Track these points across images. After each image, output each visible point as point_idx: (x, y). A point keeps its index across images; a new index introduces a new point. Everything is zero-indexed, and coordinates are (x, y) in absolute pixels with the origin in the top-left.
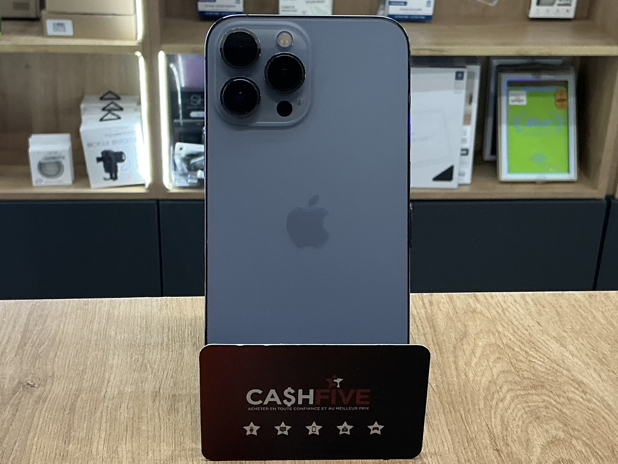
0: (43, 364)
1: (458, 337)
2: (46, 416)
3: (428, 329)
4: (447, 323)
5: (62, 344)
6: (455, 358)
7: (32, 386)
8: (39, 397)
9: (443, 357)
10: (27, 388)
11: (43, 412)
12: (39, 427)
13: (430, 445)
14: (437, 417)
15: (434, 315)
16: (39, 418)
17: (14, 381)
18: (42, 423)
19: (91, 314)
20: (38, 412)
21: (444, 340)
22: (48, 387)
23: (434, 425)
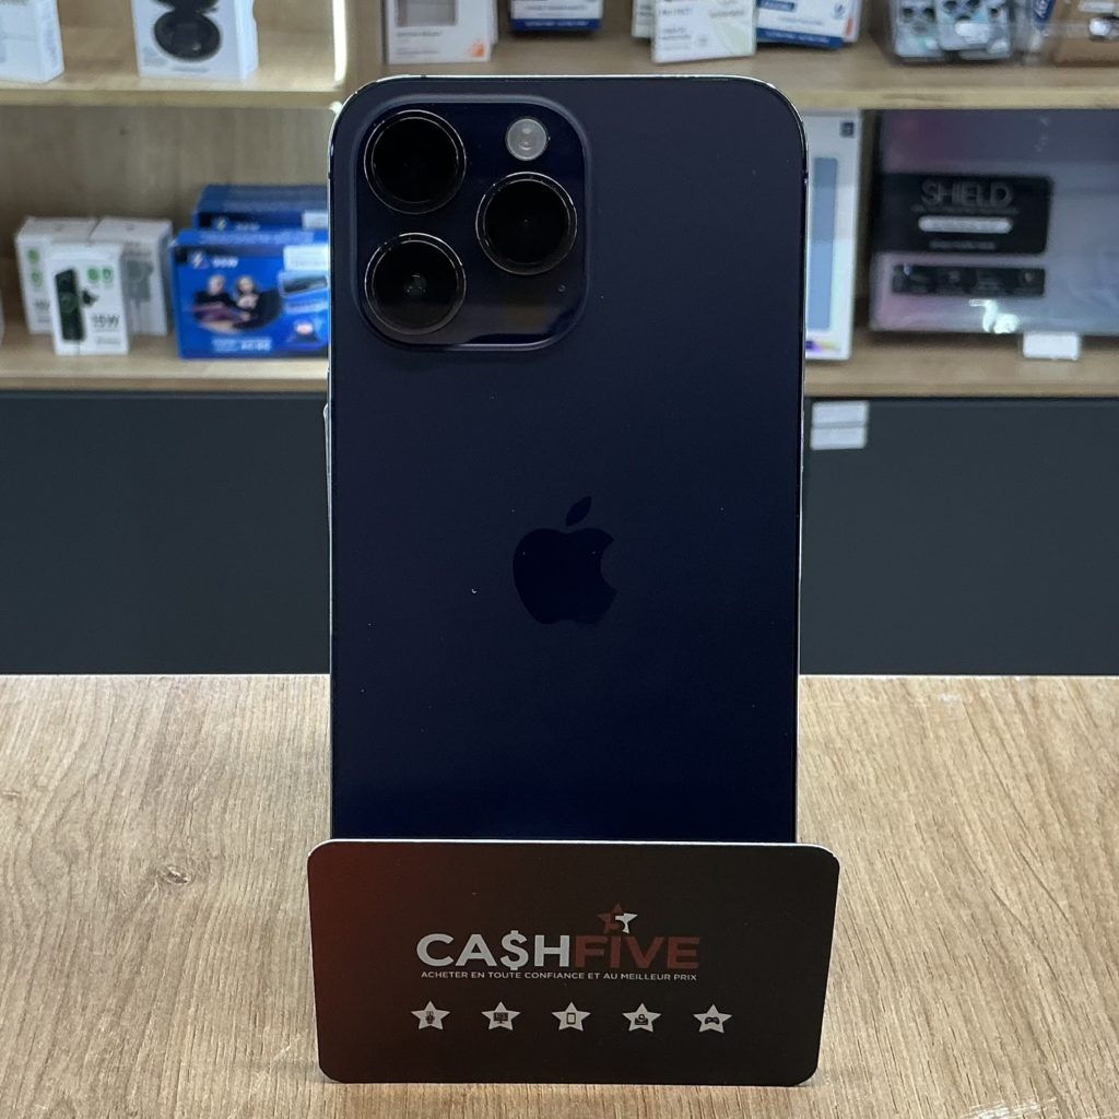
0: (200, 828)
1: (1106, 784)
3: (1035, 762)
4: (1075, 748)
5: (237, 781)
6: (1105, 838)
7: (180, 880)
8: (196, 908)
9: (1077, 835)
10: (168, 883)
11: (204, 946)
12: (198, 979)
13: (1071, 1055)
14: (1081, 987)
15: (1044, 731)
16: (197, 958)
17: (140, 866)
18: (205, 971)
19: (295, 712)
21: (1074, 792)
22: (212, 884)
23: (1075, 1004)
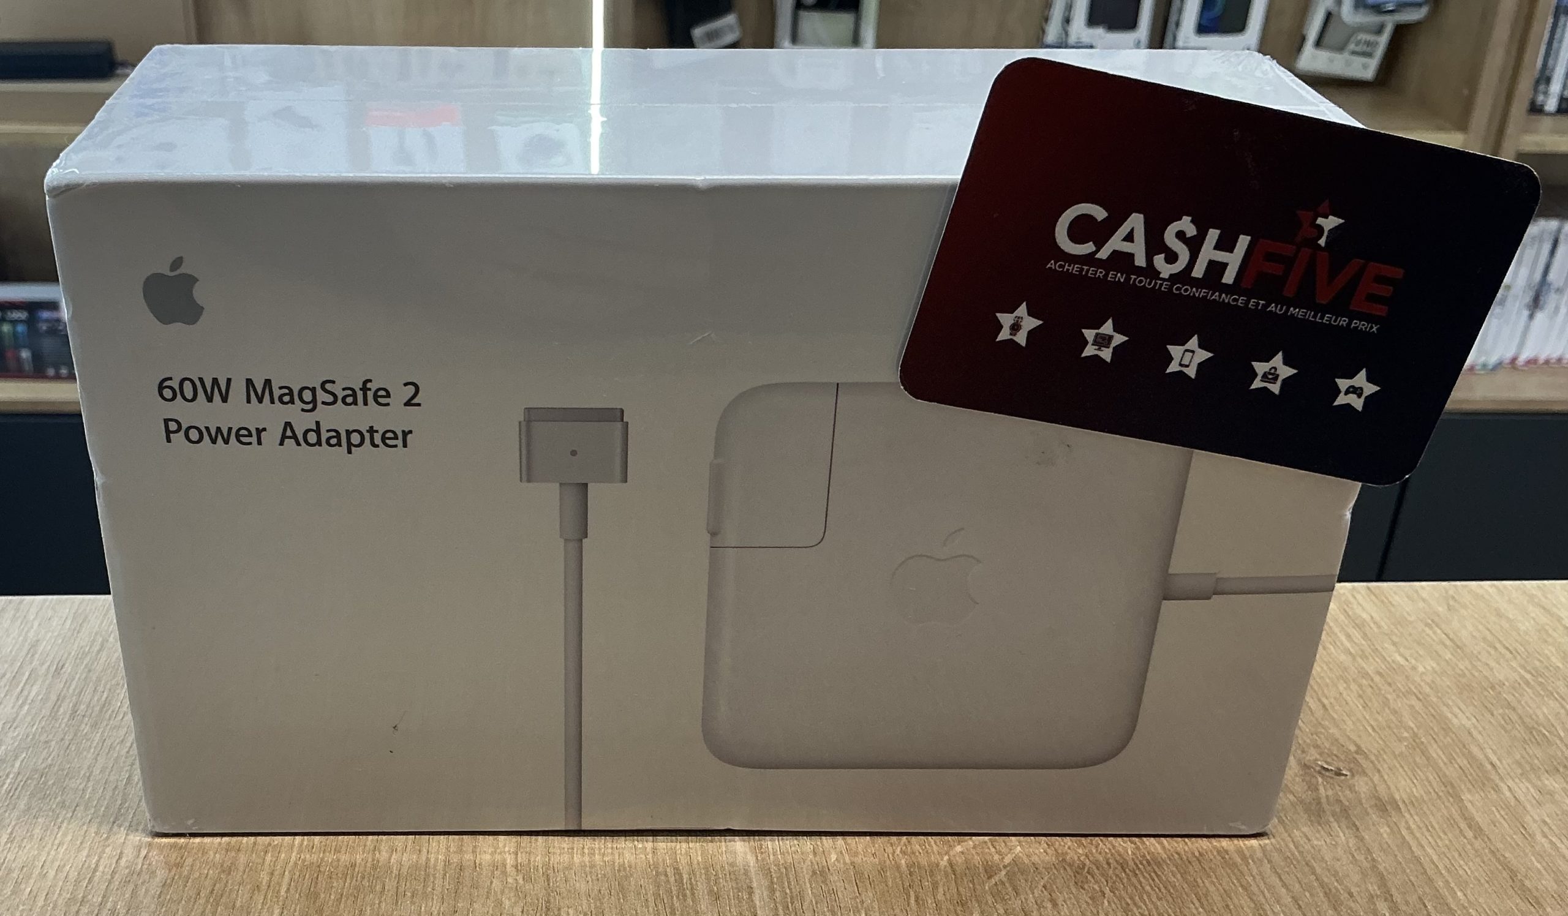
2: (1433, 843)
20: (1404, 832)
